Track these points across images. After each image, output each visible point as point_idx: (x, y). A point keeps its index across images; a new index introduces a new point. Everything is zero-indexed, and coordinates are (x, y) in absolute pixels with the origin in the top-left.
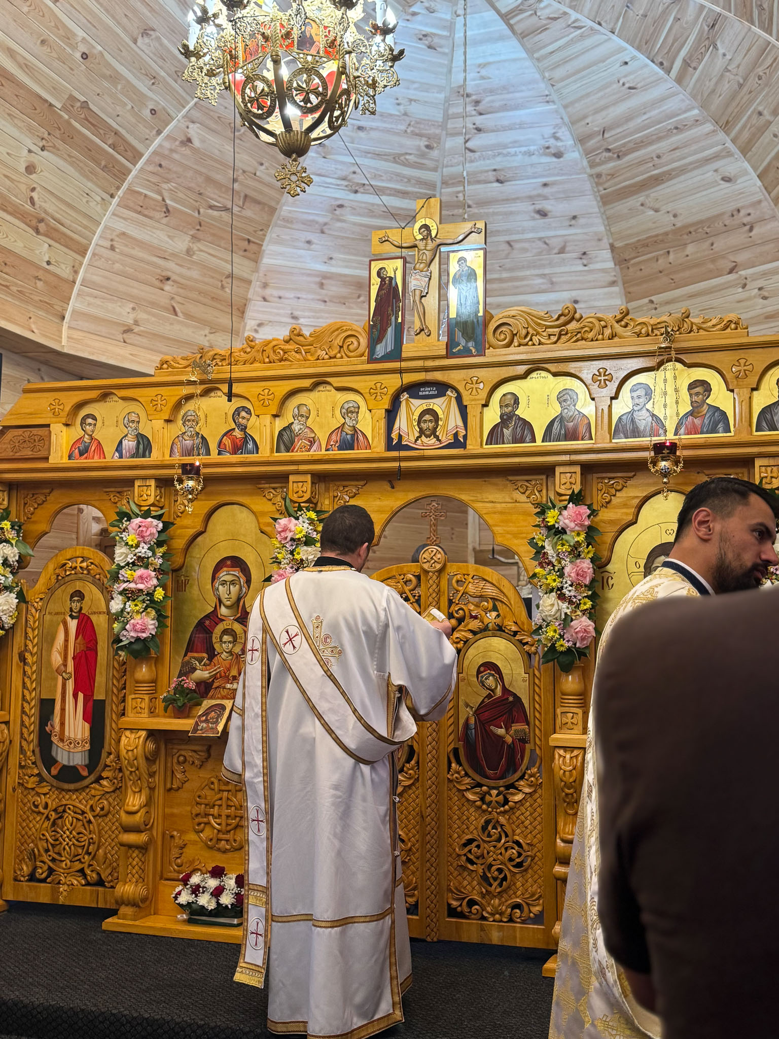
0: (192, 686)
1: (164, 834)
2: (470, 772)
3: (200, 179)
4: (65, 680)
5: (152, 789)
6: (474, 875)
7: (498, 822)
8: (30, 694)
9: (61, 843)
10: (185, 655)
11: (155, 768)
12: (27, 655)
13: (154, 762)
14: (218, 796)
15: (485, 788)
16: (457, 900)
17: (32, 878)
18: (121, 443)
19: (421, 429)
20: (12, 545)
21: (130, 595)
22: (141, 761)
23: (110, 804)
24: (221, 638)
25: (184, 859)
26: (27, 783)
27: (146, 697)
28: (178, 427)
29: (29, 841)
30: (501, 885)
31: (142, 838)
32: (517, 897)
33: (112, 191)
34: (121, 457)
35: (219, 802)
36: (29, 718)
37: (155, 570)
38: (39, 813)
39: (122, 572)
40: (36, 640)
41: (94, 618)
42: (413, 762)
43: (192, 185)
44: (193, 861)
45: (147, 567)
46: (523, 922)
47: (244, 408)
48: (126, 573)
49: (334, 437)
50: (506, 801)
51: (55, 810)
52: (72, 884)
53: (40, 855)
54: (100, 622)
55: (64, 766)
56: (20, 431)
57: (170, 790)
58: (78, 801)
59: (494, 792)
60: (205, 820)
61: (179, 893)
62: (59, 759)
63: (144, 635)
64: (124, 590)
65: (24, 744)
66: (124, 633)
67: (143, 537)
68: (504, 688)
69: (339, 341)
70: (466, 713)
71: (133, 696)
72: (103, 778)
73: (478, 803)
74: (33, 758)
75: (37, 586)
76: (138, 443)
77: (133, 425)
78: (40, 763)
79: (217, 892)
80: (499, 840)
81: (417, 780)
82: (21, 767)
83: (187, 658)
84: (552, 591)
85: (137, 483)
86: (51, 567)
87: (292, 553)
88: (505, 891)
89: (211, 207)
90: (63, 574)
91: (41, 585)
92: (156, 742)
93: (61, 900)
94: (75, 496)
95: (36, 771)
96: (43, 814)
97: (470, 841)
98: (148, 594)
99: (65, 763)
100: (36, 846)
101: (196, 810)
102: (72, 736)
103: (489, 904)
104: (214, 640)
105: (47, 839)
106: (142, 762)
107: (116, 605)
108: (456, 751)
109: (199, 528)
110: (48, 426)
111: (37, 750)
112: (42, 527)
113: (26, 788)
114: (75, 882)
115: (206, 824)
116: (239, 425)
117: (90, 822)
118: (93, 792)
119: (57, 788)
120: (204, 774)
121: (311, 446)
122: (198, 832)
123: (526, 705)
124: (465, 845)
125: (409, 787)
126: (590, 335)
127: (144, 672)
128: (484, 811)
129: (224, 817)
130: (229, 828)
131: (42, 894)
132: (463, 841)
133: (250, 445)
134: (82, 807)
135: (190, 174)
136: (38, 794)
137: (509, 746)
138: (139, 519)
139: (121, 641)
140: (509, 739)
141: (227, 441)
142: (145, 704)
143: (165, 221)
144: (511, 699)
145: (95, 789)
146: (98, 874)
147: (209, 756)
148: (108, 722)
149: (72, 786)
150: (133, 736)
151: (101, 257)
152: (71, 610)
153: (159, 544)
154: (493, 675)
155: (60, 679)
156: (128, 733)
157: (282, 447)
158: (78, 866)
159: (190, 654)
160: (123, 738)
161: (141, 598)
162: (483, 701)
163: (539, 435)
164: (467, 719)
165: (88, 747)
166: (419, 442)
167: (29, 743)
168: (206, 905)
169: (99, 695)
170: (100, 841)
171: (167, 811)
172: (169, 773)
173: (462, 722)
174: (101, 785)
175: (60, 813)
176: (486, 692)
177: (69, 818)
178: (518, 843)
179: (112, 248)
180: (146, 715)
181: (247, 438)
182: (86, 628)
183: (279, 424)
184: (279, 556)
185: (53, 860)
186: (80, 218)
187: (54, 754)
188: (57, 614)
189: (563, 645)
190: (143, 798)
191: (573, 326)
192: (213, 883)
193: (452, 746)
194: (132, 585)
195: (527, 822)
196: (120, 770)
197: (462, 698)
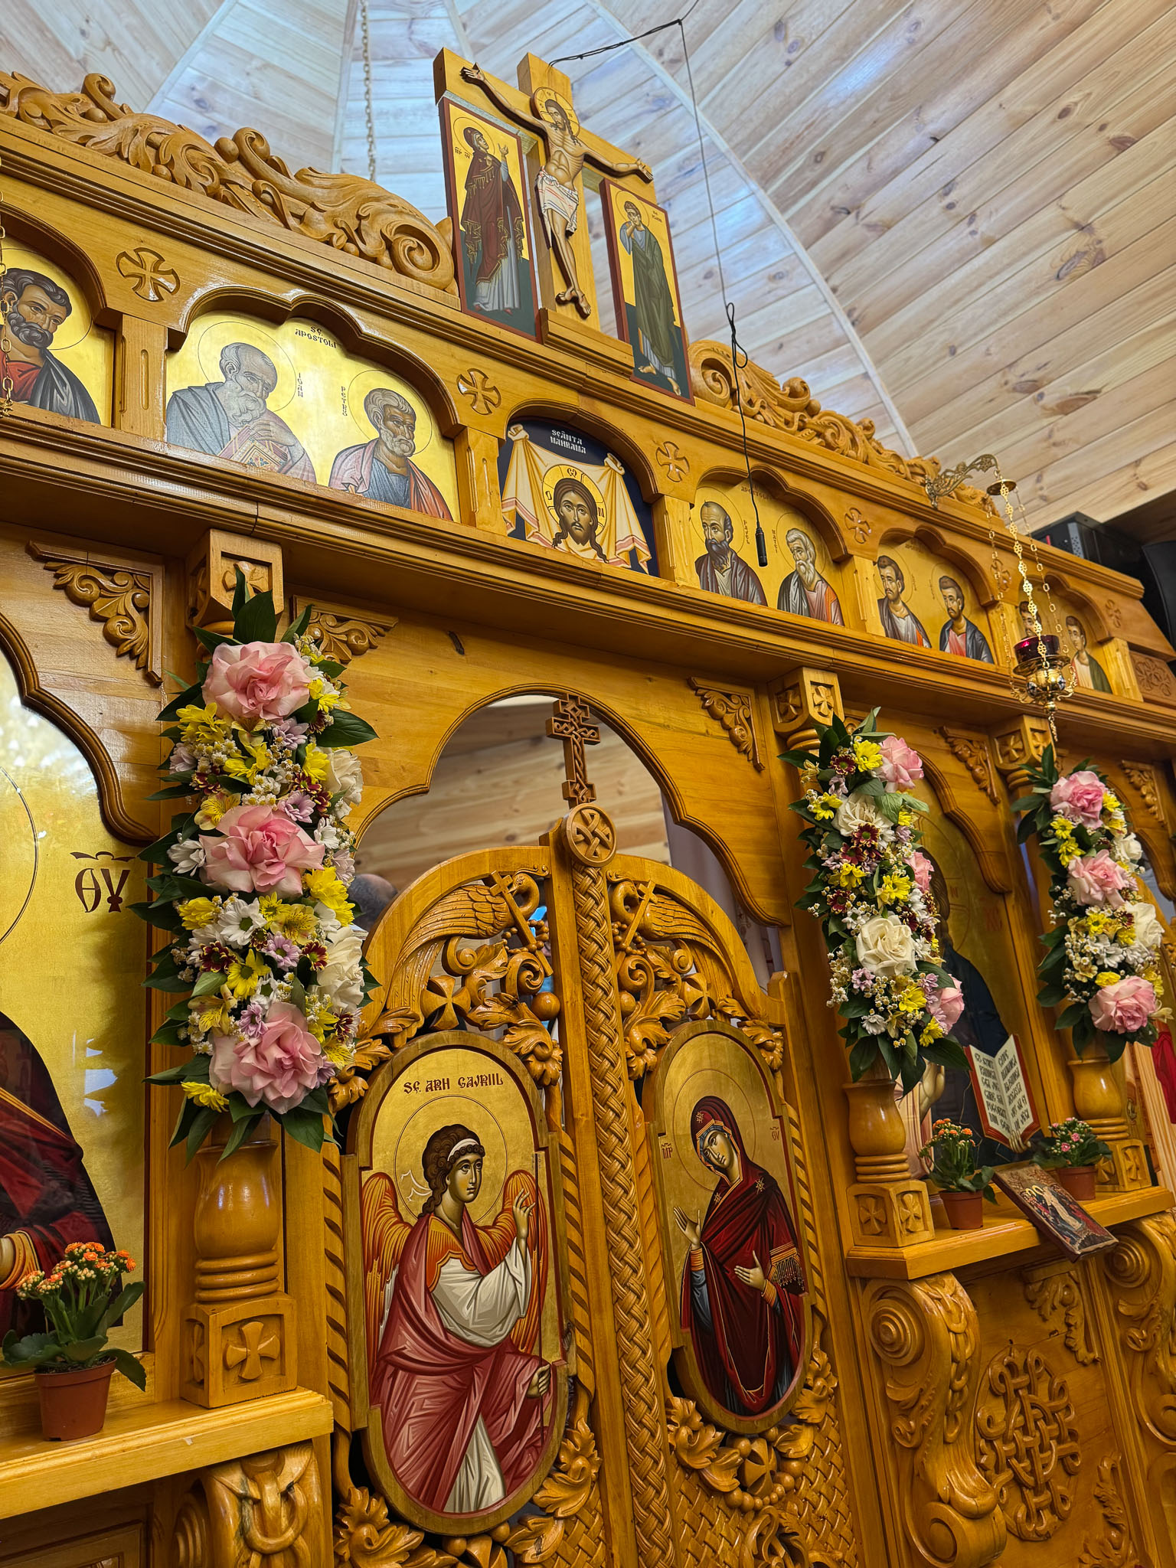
2: (713, 1409)
7: (778, 1530)
15: (744, 1444)
19: (563, 521)
42: (582, 1430)
47: (40, 281)
49: (352, 463)
50: (784, 1463)
59: (760, 1449)
68: (746, 1163)
69: (381, 227)
70: (685, 1244)
73: (737, 1495)
108: (676, 1362)
121: (283, 467)
123: (788, 1198)
125: (578, 1515)
128: (747, 1513)
133: (66, 400)
137: (773, 1310)
140: (771, 1292)
144: (760, 1186)
154: (722, 1131)
162: (712, 1204)
163: (771, 596)
164: (689, 1261)
173: (679, 1268)
176: (712, 1180)
181: (48, 370)
189: (933, 1030)
197: (671, 1203)
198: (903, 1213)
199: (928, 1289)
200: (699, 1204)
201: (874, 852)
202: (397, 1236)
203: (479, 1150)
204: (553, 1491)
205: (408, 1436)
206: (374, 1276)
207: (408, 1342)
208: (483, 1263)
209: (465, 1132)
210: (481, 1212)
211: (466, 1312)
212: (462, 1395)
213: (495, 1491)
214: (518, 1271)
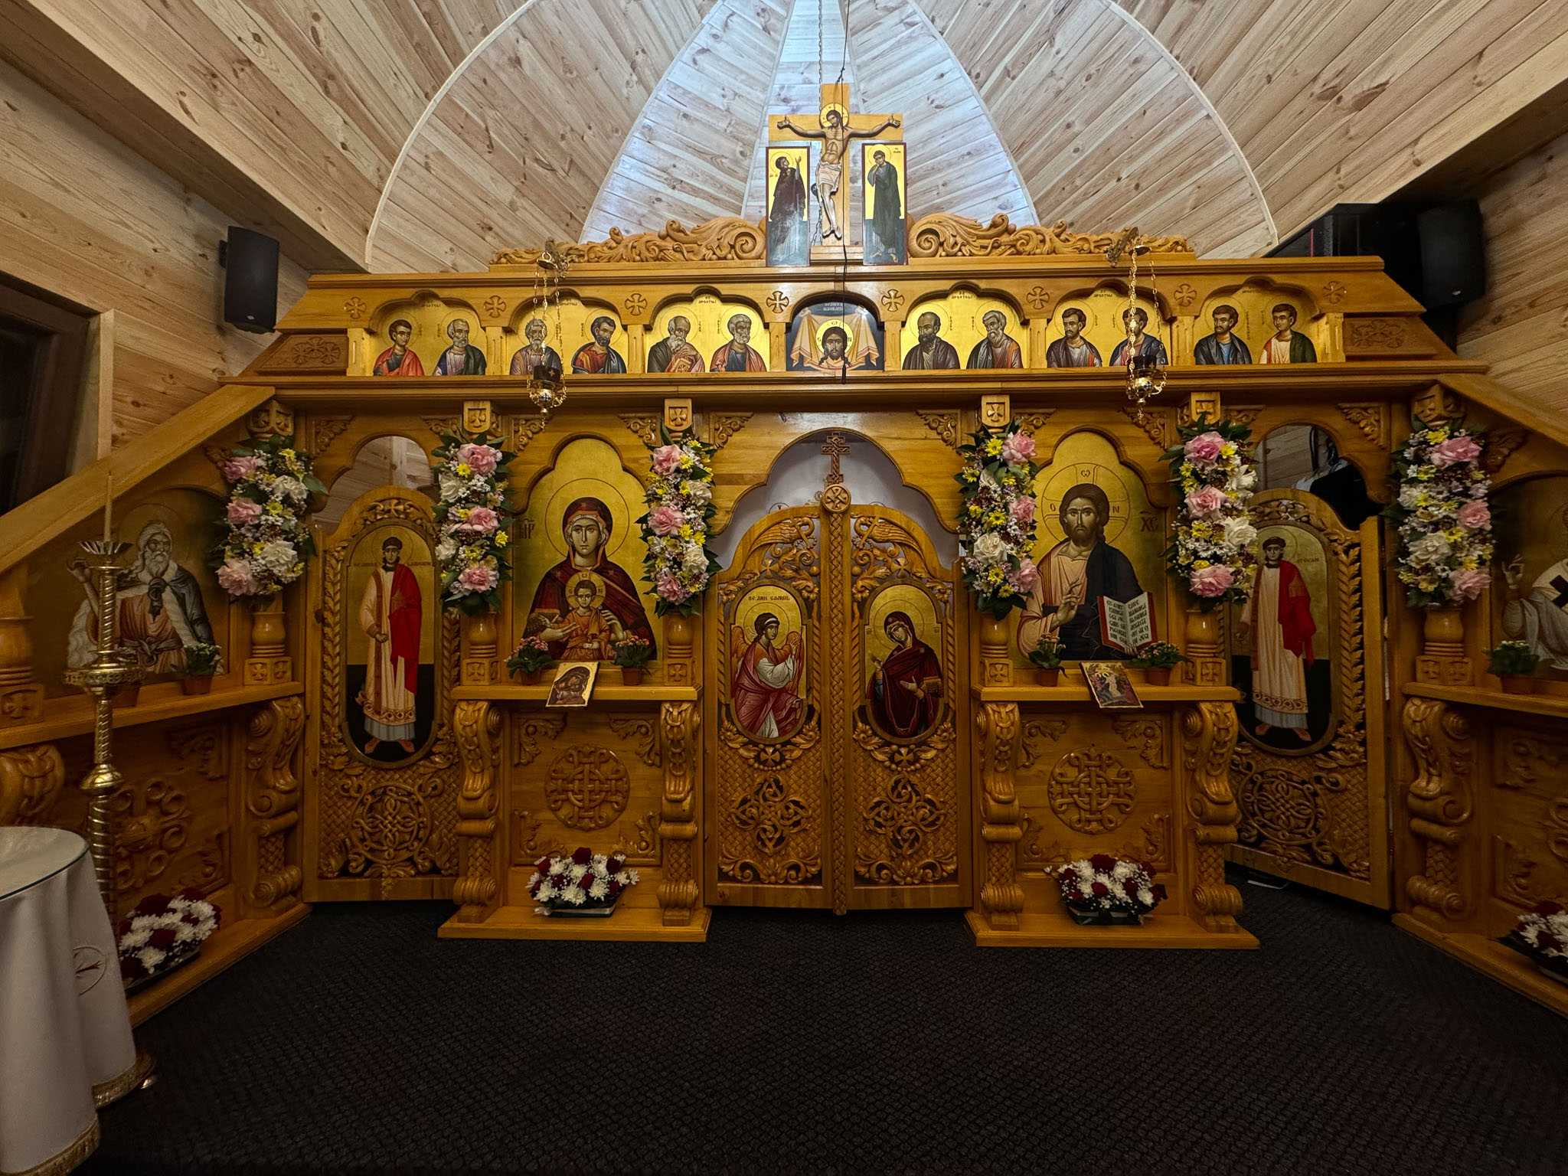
0: (545, 647)
1: (512, 815)
2: (879, 731)
3: (528, 121)
4: (379, 643)
5: (496, 767)
6: (882, 837)
7: (909, 781)
8: (333, 660)
9: (381, 831)
10: (532, 611)
11: (499, 742)
12: (327, 614)
13: (497, 735)
14: (580, 769)
15: (894, 747)
16: (865, 866)
17: (344, 872)
18: (444, 357)
19: (826, 350)
20: (297, 479)
21: (465, 539)
22: (481, 737)
23: (444, 782)
24: (576, 591)
25: (538, 840)
26: (333, 763)
27: (486, 662)
28: (521, 340)
29: (338, 830)
30: (911, 846)
31: (489, 825)
32: (928, 857)
34: (445, 373)
35: (580, 776)
36: (333, 688)
37: (494, 509)
38: (350, 798)
39: (453, 510)
40: (338, 597)
41: (416, 570)
42: (813, 723)
43: (519, 124)
44: (549, 843)
45: (484, 505)
46: (935, 882)
47: (606, 319)
48: (458, 512)
49: (720, 356)
50: (917, 759)
51: (373, 793)
52: (398, 876)
53: (353, 846)
54: (424, 575)
55: (382, 743)
56: (305, 338)
57: (519, 764)
58: (400, 781)
59: (903, 751)
60: (563, 797)
61: (538, 884)
62: (375, 734)
63: (483, 588)
64: (457, 532)
65: (327, 718)
66: (457, 584)
67: (478, 467)
68: (915, 640)
69: (729, 239)
70: (872, 669)
71: (469, 661)
72: (434, 754)
73: (887, 763)
74: (339, 735)
75: (338, 532)
76: (468, 357)
77: (461, 336)
78: (349, 740)
79: (587, 882)
80: (910, 800)
81: (818, 742)
82: (323, 745)
83: (534, 615)
84: (992, 530)
85: (467, 406)
86: (356, 510)
87: (677, 487)
88: (916, 852)
89: (537, 160)
90: (372, 518)
91: (344, 529)
92: (500, 713)
93: (385, 896)
94: (385, 424)
95: (344, 750)
96: (356, 799)
97: (878, 804)
98: (487, 538)
99: (384, 738)
100: (348, 835)
101: (552, 785)
102: (392, 707)
103: (900, 867)
104: (568, 594)
105: (362, 829)
106: (484, 739)
107: (445, 551)
108: (862, 710)
109: (546, 463)
110: (344, 332)
111: (345, 725)
112: (342, 461)
113: (331, 770)
114: (402, 873)
115: (563, 801)
116: (598, 339)
117: (418, 804)
118: (422, 770)
119: (374, 768)
120: (561, 746)
121: (692, 366)
122: (555, 811)
123: (939, 658)
124: (872, 809)
125: (809, 749)
127: (481, 631)
128: (893, 771)
129: (587, 793)
130: (593, 804)
131: (359, 891)
132: (872, 804)
133: (614, 363)
134: (409, 788)
135: (518, 107)
136: (349, 777)
137: (920, 701)
138: (472, 445)
139: (452, 594)
140: (921, 694)
141: (585, 358)
142: (485, 669)
143: (488, 157)
144: (922, 651)
145: (424, 766)
146: (433, 862)
147: (566, 725)
148: (438, 691)
149: (394, 765)
150: (471, 708)
151: (413, 173)
152: (385, 560)
153: (499, 477)
154: (902, 626)
155: (373, 642)
156: (464, 705)
157: (656, 366)
158: (406, 855)
159: (537, 611)
160: (458, 711)
161: (478, 543)
162: (891, 655)
163: (964, 360)
164: (875, 675)
165: (412, 719)
166: (824, 364)
167: (333, 718)
168: (573, 900)
169: (426, 658)
170: (433, 824)
171: (515, 788)
172: (516, 746)
173: (868, 678)
174: (433, 762)
175: (380, 795)
176: (894, 645)
177: (390, 802)
178: (930, 802)
179: (427, 168)
180: (486, 683)
181: (610, 354)
182: (405, 580)
183: (651, 340)
184: (659, 492)
185: (372, 850)
187: (367, 729)
188: (367, 565)
190: (487, 781)
191: (1005, 238)
192: (579, 871)
193: (858, 704)
194: (467, 527)
195: (939, 780)
196: (455, 744)
197: (869, 652)
198: (993, 672)
199: (994, 706)
200: (884, 654)
201: (990, 500)
202: (744, 648)
203: (777, 623)
204: (798, 739)
205: (744, 710)
206: (734, 659)
207: (746, 682)
208: (776, 662)
209: (770, 615)
210: (775, 644)
211: (768, 676)
212: (765, 701)
213: (776, 734)
214: (790, 666)
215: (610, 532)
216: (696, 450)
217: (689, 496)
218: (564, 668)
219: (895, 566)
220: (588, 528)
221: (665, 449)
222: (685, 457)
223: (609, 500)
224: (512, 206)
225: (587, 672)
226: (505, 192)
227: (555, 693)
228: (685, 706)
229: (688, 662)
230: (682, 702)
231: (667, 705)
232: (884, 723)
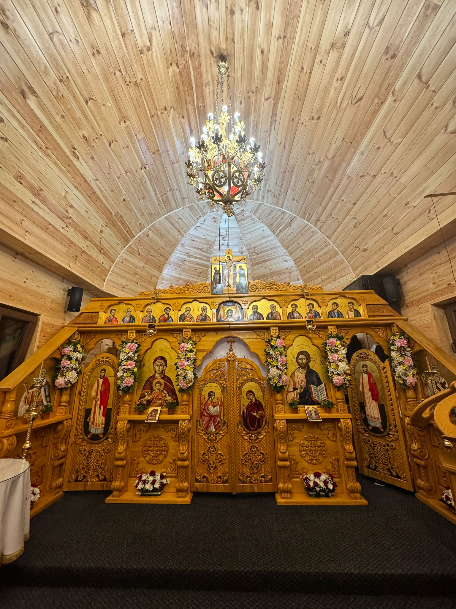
0: (145, 403)
1: (131, 459)
2: (245, 429)
3: (150, 247)
4: (96, 401)
5: (128, 442)
6: (247, 466)
7: (255, 446)
8: (82, 407)
9: (90, 465)
10: (142, 391)
11: (130, 433)
12: (82, 393)
13: (129, 432)
14: (153, 443)
16: (242, 476)
17: (76, 480)
18: (124, 318)
19: (227, 315)
20: (80, 353)
21: (125, 370)
22: (125, 432)
23: (111, 448)
24: (156, 384)
25: (139, 468)
26: (78, 441)
27: (128, 408)
28: (145, 313)
29: (76, 465)
30: (257, 469)
31: (124, 462)
32: (262, 473)
33: (125, 245)
34: (124, 323)
35: (153, 445)
36: (81, 416)
37: (134, 361)
38: (81, 453)
39: (123, 362)
40: (86, 387)
41: (109, 379)
42: (225, 427)
43: (147, 248)
44: (142, 469)
45: (132, 360)
46: (265, 482)
47: (168, 308)
48: (124, 363)
49: (199, 317)
50: (258, 438)
51: (88, 452)
52: (93, 481)
53: (80, 470)
54: (111, 380)
55: (94, 434)
56: (88, 314)
57: (135, 441)
58: (98, 447)
59: (253, 436)
60: (148, 452)
61: (138, 484)
62: (92, 432)
63: (129, 385)
64: (124, 369)
65: (77, 426)
66: (122, 384)
67: (131, 350)
68: (255, 399)
69: (201, 288)
70: (243, 408)
71: (123, 407)
72: (109, 438)
73: (248, 440)
74: (81, 432)
75: (88, 368)
76: (130, 318)
77: (129, 313)
78: (83, 434)
79: (153, 482)
80: (256, 453)
81: (227, 433)
82: (75, 435)
83: (143, 392)
84: (274, 366)
85: (129, 332)
86: (94, 360)
87: (186, 355)
88: (258, 471)
89: (151, 255)
90: (98, 363)
91: (90, 366)
92: (130, 424)
93: (88, 489)
94: (104, 336)
95: (82, 437)
96: (83, 453)
97: (246, 454)
98: (132, 370)
99: (94, 433)
100: (79, 467)
101: (144, 449)
102: (98, 422)
103: (253, 477)
104: (153, 385)
105: (84, 464)
106: (125, 433)
107: (119, 374)
108: (240, 422)
109: (150, 347)
110: (98, 312)
111: (83, 429)
112: (92, 347)
113: (77, 444)
114: (94, 480)
115: (148, 454)
116: (166, 313)
117: (102, 455)
118: (104, 444)
119: (90, 443)
120: (148, 435)
121: (191, 320)
122: (145, 457)
123: (263, 405)
124: (244, 456)
125: (224, 435)
126: (280, 289)
127: (127, 398)
128: (250, 443)
129: (155, 451)
130: (157, 455)
131: (80, 487)
132: (244, 454)
133: (170, 320)
134: (100, 450)
135: (147, 245)
136: (82, 446)
137: (258, 419)
138: (130, 344)
139: (120, 387)
140: (258, 417)
141: (162, 318)
142: (127, 410)
143: (138, 257)
144: (258, 403)
145: (106, 442)
146: (105, 476)
147: (150, 428)
148: (112, 416)
149: (96, 442)
150: (122, 423)
151: (118, 264)
152: (101, 376)
153: (136, 352)
154: (252, 395)
155: (94, 401)
156: (120, 422)
157: (181, 320)
158: (96, 474)
159: (144, 391)
160: (118, 423)
161: (129, 372)
162: (249, 404)
163: (265, 318)
164: (244, 411)
165: (103, 426)
166: (227, 319)
167: (79, 426)
168: (149, 489)
169: (109, 406)
170: (106, 463)
171: (133, 450)
172: (134, 435)
173: (242, 411)
174: (108, 441)
175: (90, 452)
176: (249, 401)
177: (93, 454)
178: (262, 453)
179: (122, 262)
180: (128, 414)
181: (169, 317)
182: (106, 381)
183: (180, 313)
184: (181, 356)
185: (86, 472)
186: (114, 251)
187: (89, 429)
188: (95, 377)
189: (279, 384)
190: (125, 447)
191: (274, 286)
192: (151, 479)
193: (239, 420)
194: (126, 367)
195: (265, 445)
196: (116, 434)
197: (242, 403)
198: (278, 410)
199: (279, 421)
201: (273, 358)
202: (204, 402)
203: (215, 394)
205: (204, 422)
206: (202, 406)
207: (205, 413)
208: (214, 406)
209: (212, 392)
211: (212, 411)
212: (211, 420)
213: (214, 430)
214: (218, 408)
215: (166, 366)
216: (192, 344)
217: (189, 357)
218: (151, 409)
219: (249, 376)
220: (160, 365)
221: (183, 344)
222: (188, 346)
223: (166, 356)
224: (144, 267)
225: (157, 410)
226: (142, 264)
227: (148, 418)
228: (186, 421)
229: (187, 407)
230: (185, 420)
231: (181, 421)
232: (246, 426)
